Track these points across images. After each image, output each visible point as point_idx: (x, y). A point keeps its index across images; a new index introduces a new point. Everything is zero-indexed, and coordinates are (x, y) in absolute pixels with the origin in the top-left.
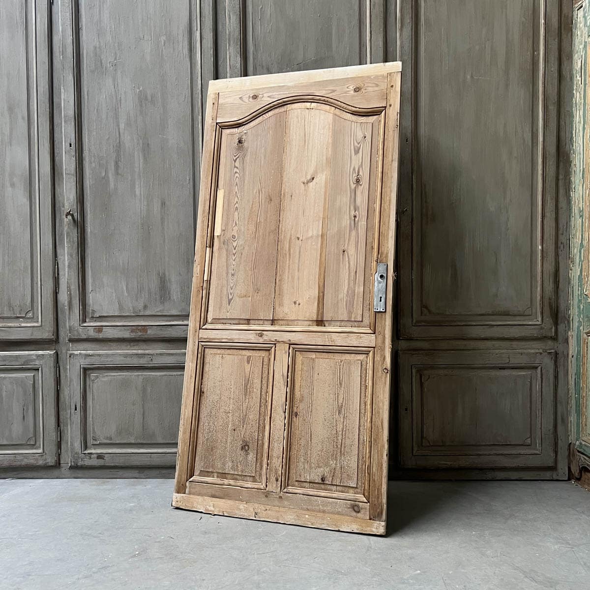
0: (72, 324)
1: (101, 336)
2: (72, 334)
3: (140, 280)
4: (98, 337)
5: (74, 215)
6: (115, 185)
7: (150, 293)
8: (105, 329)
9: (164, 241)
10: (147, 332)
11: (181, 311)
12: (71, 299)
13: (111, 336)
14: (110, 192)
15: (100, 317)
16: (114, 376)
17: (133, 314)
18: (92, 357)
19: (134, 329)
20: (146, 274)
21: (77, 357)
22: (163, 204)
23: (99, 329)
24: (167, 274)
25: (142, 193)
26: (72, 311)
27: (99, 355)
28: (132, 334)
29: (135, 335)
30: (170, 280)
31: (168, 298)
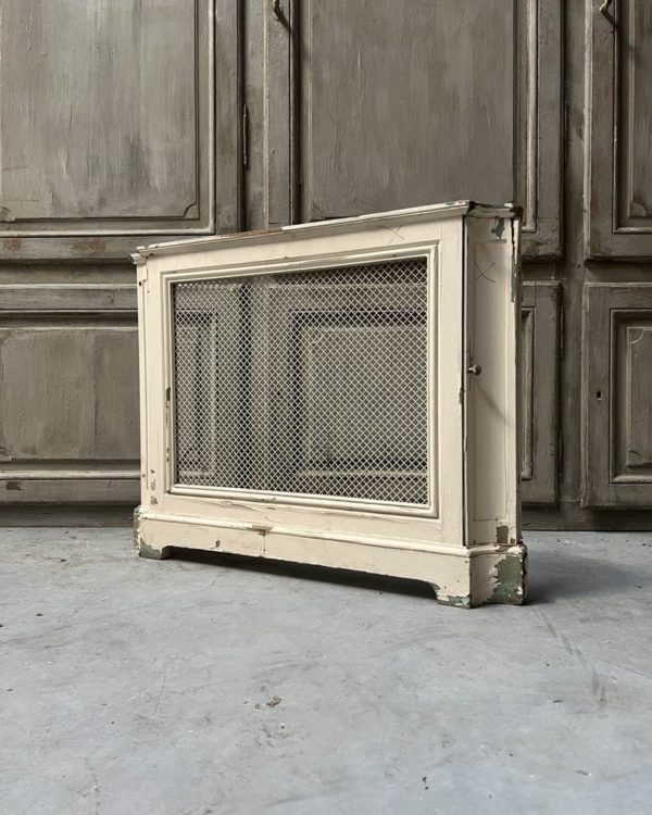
1: (17, 255)
3: (93, 152)
4: (13, 258)
7: (111, 175)
8: (25, 243)
10: (104, 247)
11: (169, 210)
13: (36, 256)
15: (17, 220)
16: (41, 331)
17: (79, 216)
19: (79, 243)
20: (103, 139)
23: (15, 243)
24: (142, 137)
27: (12, 292)
28: (76, 252)
29: (81, 254)
30: (148, 149)
31: (145, 185)
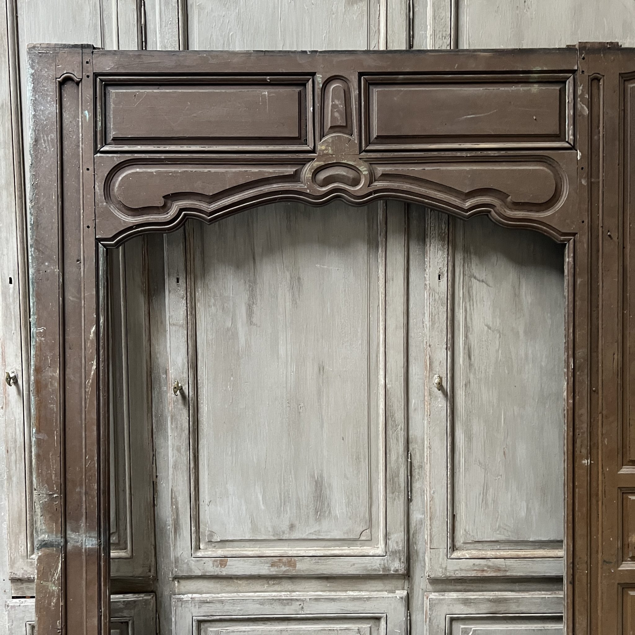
0: (179, 555)
1: (224, 572)
2: (179, 568)
3: (284, 487)
4: (220, 573)
5: (183, 388)
6: (246, 340)
7: (299, 506)
8: (230, 562)
9: (322, 427)
10: (295, 566)
11: (347, 533)
12: (177, 515)
13: (240, 573)
14: (238, 351)
15: (222, 541)
16: (245, 630)
17: (273, 538)
18: (211, 605)
19: (275, 562)
20: (293, 476)
21: (187, 605)
22: (321, 369)
23: (223, 561)
24: (325, 475)
25: (289, 353)
26: (180, 535)
27: (222, 602)
28: (271, 570)
29: (276, 571)
30: (330, 485)
31: (327, 512)
